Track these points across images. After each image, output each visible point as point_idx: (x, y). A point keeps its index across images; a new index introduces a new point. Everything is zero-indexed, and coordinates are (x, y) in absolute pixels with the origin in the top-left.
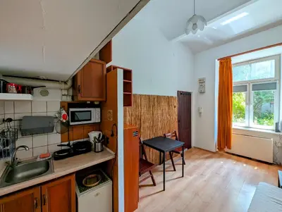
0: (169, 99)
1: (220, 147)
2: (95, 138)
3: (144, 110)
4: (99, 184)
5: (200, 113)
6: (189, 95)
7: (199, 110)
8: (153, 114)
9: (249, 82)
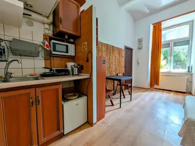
0: (119, 50)
1: (151, 85)
2: (71, 66)
3: (104, 54)
4: (77, 98)
5: (138, 63)
6: (131, 50)
7: (137, 60)
8: (110, 58)
9: (171, 41)
